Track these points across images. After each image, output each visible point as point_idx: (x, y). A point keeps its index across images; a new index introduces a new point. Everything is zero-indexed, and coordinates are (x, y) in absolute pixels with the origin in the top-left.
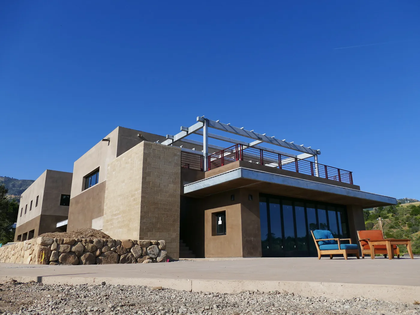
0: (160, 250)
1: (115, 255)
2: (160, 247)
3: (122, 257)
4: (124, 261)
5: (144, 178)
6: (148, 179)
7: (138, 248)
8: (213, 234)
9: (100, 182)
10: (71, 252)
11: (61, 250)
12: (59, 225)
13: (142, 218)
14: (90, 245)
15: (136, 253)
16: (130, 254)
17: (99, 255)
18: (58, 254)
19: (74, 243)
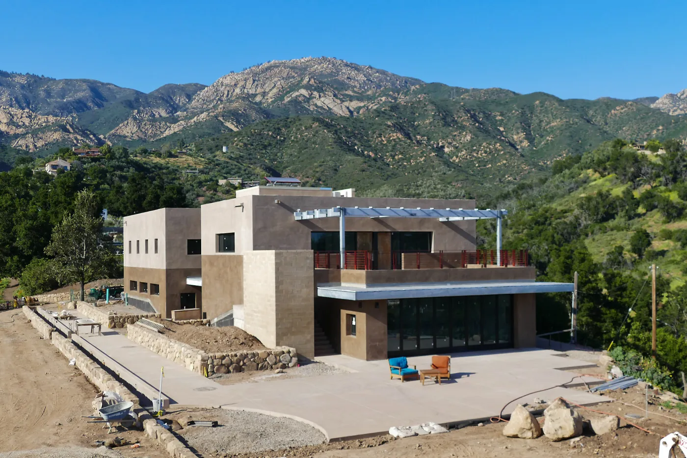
0: (291, 358)
1: (255, 364)
2: (291, 355)
3: (260, 365)
4: (262, 368)
5: (277, 287)
6: (281, 287)
7: (272, 357)
8: (348, 334)
9: (236, 252)
10: (222, 365)
11: (215, 363)
13: (277, 325)
14: (235, 358)
15: (271, 361)
16: (266, 363)
17: (243, 365)
18: (213, 367)
19: (223, 357)
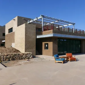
0: (31, 55)
1: (19, 57)
3: (21, 58)
4: (21, 59)
6: (27, 35)
7: (25, 55)
8: (45, 49)
9: (13, 31)
10: (7, 58)
11: (4, 57)
12: (3, 41)
13: (25, 46)
14: (12, 56)
16: (23, 57)
17: (15, 58)
18: (3, 59)
19: (8, 55)
